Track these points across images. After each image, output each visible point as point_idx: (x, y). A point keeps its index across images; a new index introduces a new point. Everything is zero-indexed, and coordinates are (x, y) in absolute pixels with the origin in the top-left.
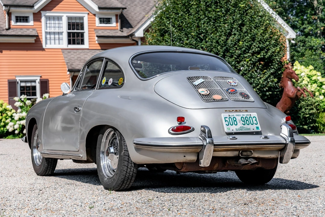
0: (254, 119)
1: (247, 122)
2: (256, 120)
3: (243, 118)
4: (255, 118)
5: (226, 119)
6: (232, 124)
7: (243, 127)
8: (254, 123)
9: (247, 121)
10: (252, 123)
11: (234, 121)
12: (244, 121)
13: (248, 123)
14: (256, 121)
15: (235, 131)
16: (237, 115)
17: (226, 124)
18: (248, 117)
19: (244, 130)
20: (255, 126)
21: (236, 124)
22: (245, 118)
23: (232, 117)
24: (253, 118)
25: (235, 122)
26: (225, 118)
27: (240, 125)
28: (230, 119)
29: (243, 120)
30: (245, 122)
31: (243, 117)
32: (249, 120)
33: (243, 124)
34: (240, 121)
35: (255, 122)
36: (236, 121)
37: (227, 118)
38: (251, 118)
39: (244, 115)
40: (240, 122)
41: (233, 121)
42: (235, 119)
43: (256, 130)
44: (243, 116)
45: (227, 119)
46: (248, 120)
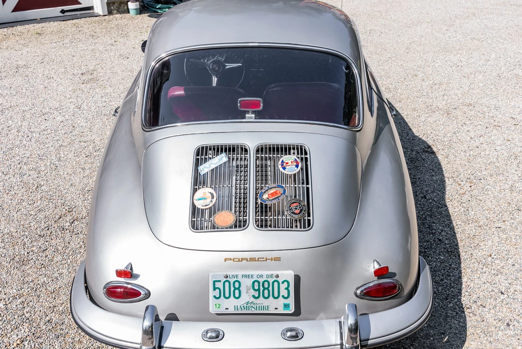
0: (283, 286)
1: (266, 291)
2: (287, 289)
3: (256, 284)
4: (286, 283)
5: (218, 285)
6: (227, 295)
7: (252, 303)
8: (281, 295)
9: (264, 289)
10: (276, 295)
11: (235, 289)
12: (259, 290)
13: (266, 295)
14: (287, 291)
15: (231, 310)
16: (246, 276)
17: (215, 297)
18: (271, 280)
19: (253, 309)
20: (281, 301)
21: (237, 295)
22: (261, 284)
23: (232, 280)
24: (283, 283)
25: (237, 292)
26: (214, 282)
27: (246, 297)
28: (227, 284)
29: (256, 288)
30: (261, 291)
31: (259, 282)
32: (271, 289)
33: (254, 296)
34: (250, 289)
35: (284, 292)
36: (239, 289)
37: (220, 281)
38: (276, 284)
39: (262, 276)
40: (247, 292)
41: (232, 289)
42: (237, 285)
43: (281, 310)
44: (259, 280)
45: (220, 285)
46: (268, 289)
